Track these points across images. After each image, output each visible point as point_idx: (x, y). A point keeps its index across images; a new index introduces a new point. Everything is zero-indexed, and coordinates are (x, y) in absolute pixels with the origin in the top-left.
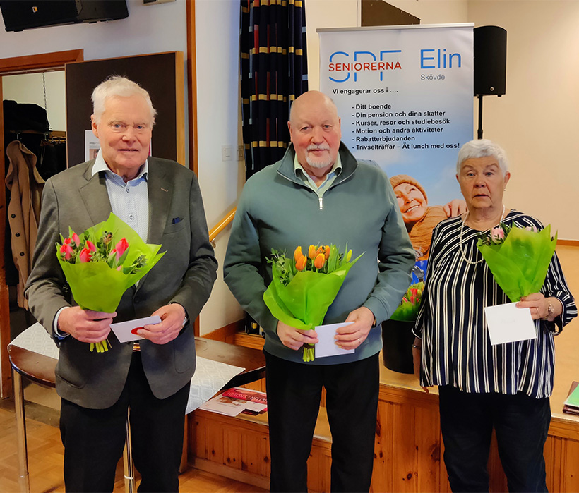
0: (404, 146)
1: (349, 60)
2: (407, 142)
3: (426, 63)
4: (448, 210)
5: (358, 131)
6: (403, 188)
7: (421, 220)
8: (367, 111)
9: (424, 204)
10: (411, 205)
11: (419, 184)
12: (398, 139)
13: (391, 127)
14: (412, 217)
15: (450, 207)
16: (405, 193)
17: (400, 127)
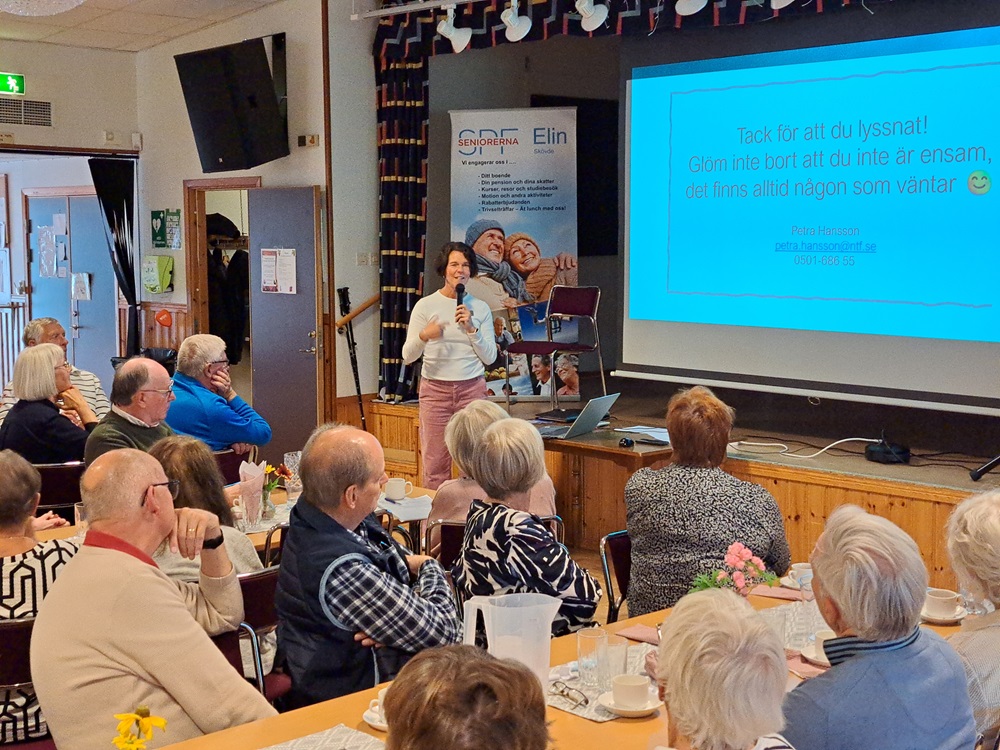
0: (522, 209)
1: (476, 137)
2: (524, 205)
3: (538, 139)
4: (557, 262)
5: (484, 196)
6: (520, 244)
7: (536, 270)
8: (490, 179)
9: (537, 257)
10: (527, 257)
11: (533, 240)
12: (516, 203)
13: (511, 193)
14: (527, 268)
15: (558, 259)
16: (522, 247)
17: (518, 193)
